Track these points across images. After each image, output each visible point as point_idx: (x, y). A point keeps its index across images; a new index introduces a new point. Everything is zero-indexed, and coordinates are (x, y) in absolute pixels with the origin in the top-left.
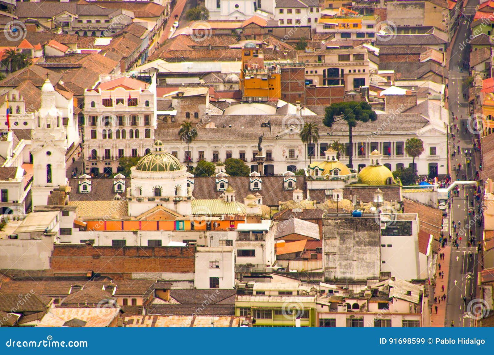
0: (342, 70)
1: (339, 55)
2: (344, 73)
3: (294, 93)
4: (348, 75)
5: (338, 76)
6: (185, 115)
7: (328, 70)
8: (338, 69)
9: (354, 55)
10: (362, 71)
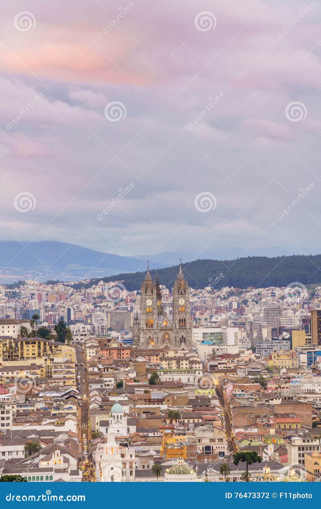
0: (213, 447)
1: (210, 439)
2: (214, 449)
3: (191, 458)
4: (216, 450)
5: (210, 450)
6: (142, 466)
7: (205, 447)
8: (210, 447)
9: (218, 439)
10: (223, 447)
